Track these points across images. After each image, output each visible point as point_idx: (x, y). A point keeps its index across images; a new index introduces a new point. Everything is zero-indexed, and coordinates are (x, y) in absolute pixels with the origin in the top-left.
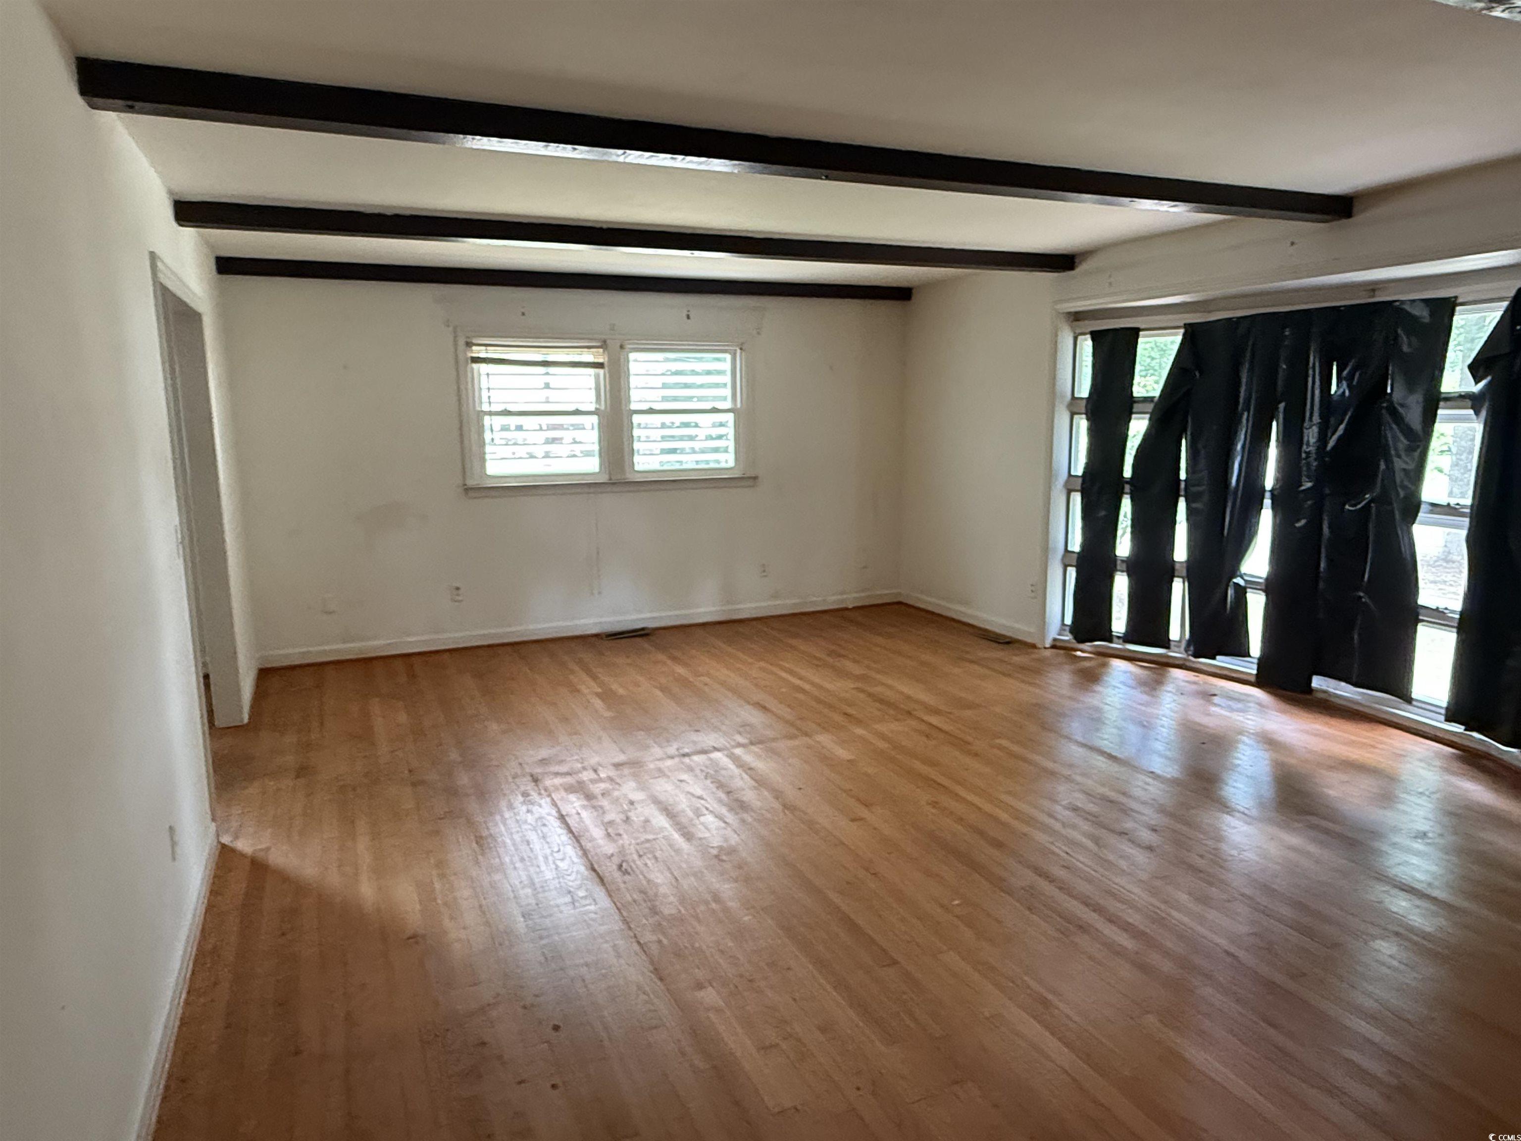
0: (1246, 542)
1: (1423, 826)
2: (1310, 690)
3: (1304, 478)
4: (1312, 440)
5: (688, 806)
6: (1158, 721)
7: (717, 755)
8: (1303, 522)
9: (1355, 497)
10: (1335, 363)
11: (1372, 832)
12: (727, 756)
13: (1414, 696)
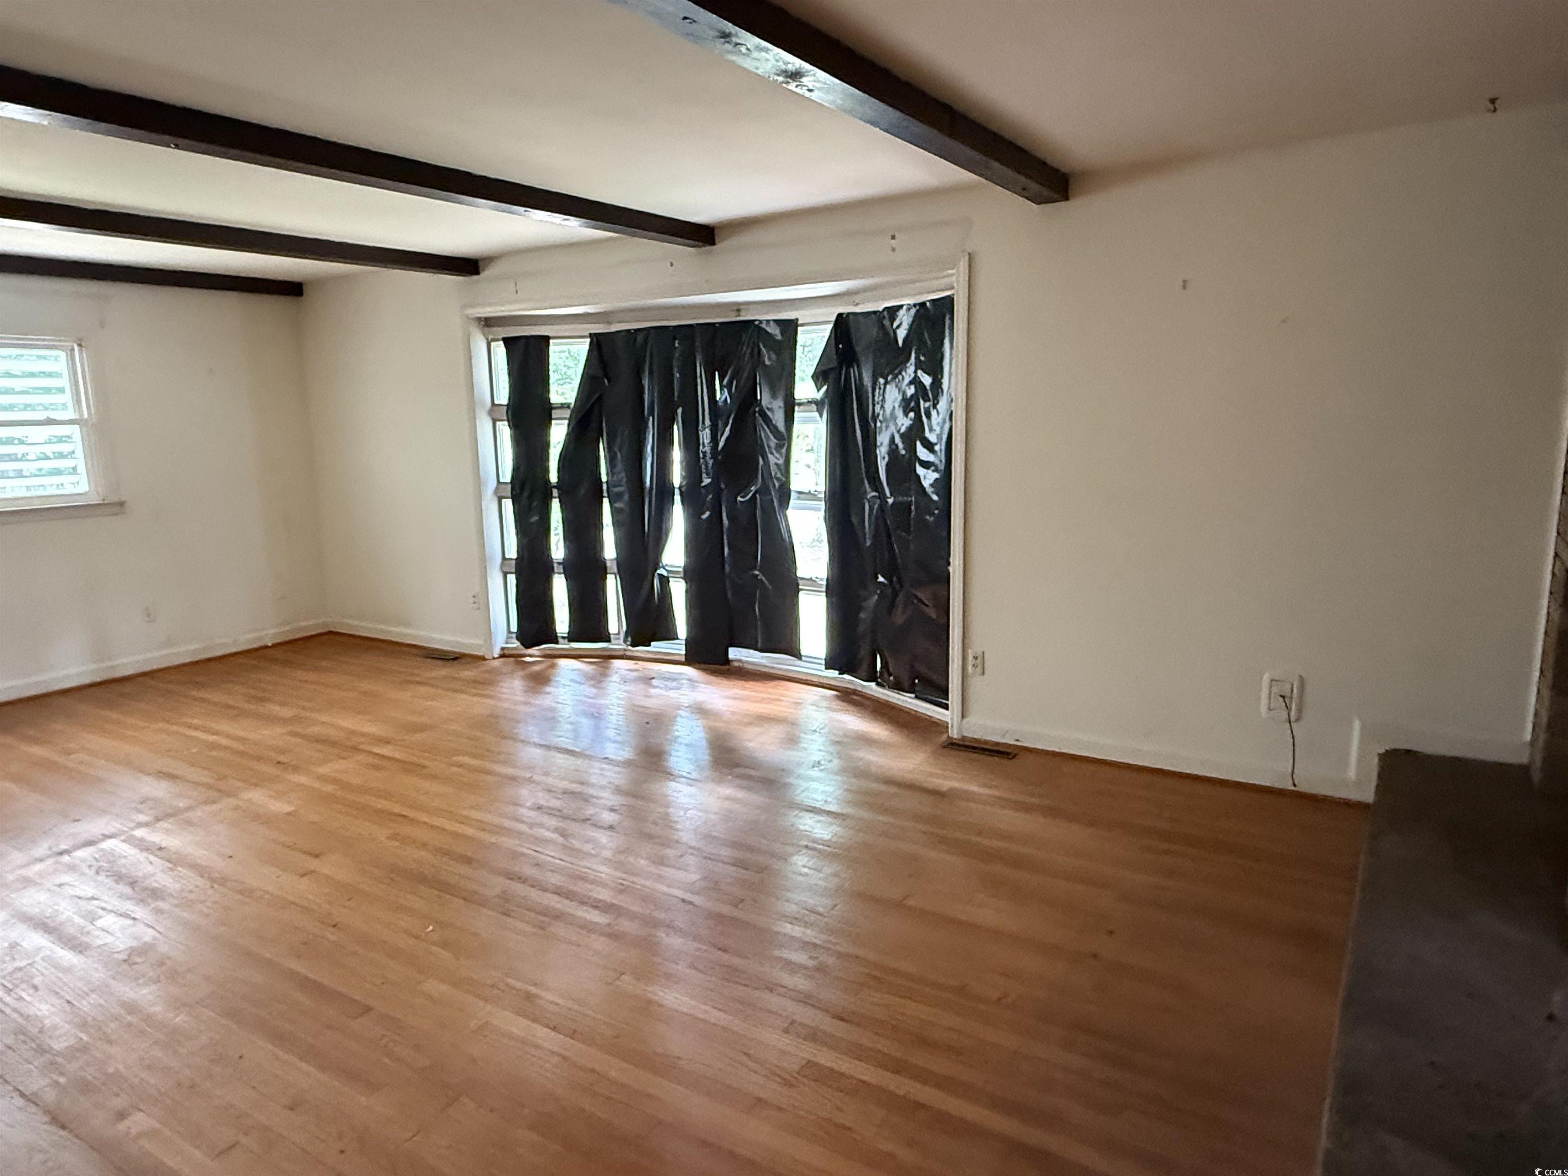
0: (664, 537)
1: (817, 756)
2: (727, 661)
3: (704, 475)
4: (707, 441)
5: (75, 913)
6: (607, 711)
7: (108, 844)
8: (707, 514)
9: (743, 490)
10: (717, 373)
11: (783, 770)
12: (124, 841)
13: (803, 653)
